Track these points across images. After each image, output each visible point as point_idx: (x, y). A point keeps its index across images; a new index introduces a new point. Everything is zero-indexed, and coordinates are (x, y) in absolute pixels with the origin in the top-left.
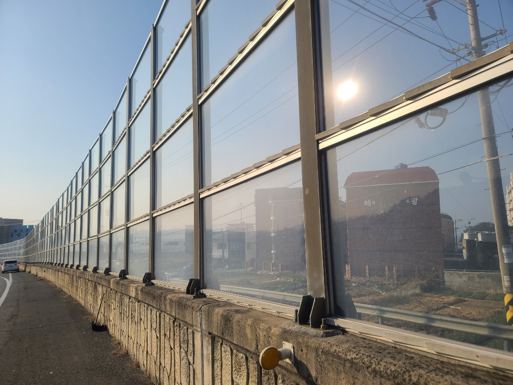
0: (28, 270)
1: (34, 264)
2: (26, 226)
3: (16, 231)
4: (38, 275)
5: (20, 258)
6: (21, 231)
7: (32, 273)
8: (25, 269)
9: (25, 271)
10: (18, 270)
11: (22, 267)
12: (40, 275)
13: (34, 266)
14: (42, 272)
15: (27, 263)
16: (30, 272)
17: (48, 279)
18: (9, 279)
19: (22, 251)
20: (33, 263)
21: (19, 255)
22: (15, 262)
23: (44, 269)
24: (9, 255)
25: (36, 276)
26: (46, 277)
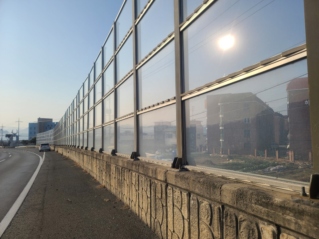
0: (56, 150)
1: (61, 146)
2: (54, 123)
3: (48, 126)
4: (63, 154)
5: (51, 141)
6: (52, 126)
7: (59, 152)
8: (54, 149)
9: (54, 150)
10: (49, 150)
11: (52, 148)
12: (65, 155)
13: (60, 147)
14: (66, 152)
15: (55, 145)
16: (57, 152)
17: (72, 159)
18: (42, 157)
19: (52, 137)
20: (59, 145)
21: (50, 140)
22: (48, 144)
23: (68, 150)
24: (44, 140)
25: (62, 155)
26: (70, 157)
